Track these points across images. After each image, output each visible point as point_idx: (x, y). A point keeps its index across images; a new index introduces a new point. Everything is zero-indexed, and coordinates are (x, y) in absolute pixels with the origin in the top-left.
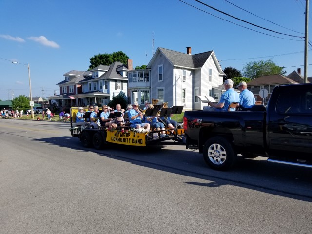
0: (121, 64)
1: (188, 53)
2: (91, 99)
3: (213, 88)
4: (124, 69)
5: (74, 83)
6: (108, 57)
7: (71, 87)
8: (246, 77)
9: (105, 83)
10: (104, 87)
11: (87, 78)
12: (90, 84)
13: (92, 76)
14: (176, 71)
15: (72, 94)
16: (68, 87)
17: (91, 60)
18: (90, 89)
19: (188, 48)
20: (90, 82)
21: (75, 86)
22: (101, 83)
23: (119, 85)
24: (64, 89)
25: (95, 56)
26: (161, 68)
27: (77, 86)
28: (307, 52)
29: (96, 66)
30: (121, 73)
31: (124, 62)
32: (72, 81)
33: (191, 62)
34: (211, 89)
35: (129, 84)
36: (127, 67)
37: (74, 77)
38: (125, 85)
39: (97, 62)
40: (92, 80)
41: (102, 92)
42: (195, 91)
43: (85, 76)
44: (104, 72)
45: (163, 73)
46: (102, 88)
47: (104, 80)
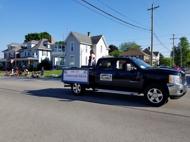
0: (47, 40)
1: (88, 35)
2: (26, 62)
3: (103, 57)
4: (49, 43)
5: (14, 51)
6: (38, 35)
7: (12, 54)
8: (121, 51)
9: (35, 52)
10: (35, 54)
11: (23, 48)
13: (27, 47)
14: (81, 46)
15: (12, 58)
16: (10, 53)
17: (25, 36)
18: (26, 55)
19: (89, 33)
21: (15, 53)
22: (33, 52)
23: (45, 53)
24: (7, 54)
25: (29, 35)
26: (72, 44)
27: (16, 53)
28: (153, 38)
29: (29, 40)
30: (46, 45)
31: (48, 39)
32: (13, 50)
33: (90, 41)
35: (52, 52)
36: (50, 42)
37: (14, 47)
38: (49, 53)
39: (30, 38)
40: (27, 49)
41: (34, 57)
43: (22, 47)
44: (35, 45)
45: (73, 47)
46: (33, 54)
47: (35, 49)
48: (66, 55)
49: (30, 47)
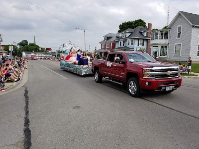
6: (132, 24)
7: (108, 44)
9: (131, 41)
20: (120, 41)
22: (128, 41)
23: (141, 42)
24: (103, 45)
37: (110, 38)
38: (145, 42)
40: (122, 39)
43: (117, 37)
44: (130, 34)
46: (128, 44)
48: (169, 43)
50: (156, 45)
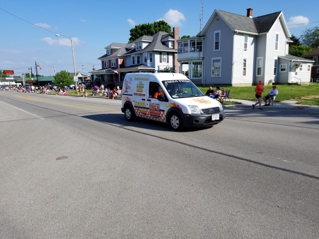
0: (167, 34)
1: (248, 15)
3: (279, 58)
4: (170, 39)
5: (116, 56)
9: (149, 56)
10: (148, 60)
11: (130, 51)
12: (133, 57)
13: (135, 49)
14: (236, 37)
15: (114, 68)
16: (110, 61)
17: (131, 31)
18: (134, 63)
19: (249, 10)
20: (133, 55)
21: (117, 60)
23: (164, 58)
24: (105, 63)
26: (217, 35)
32: (114, 54)
33: (253, 26)
34: (277, 58)
36: (173, 37)
37: (116, 50)
38: (171, 57)
40: (135, 53)
41: (146, 66)
42: (257, 61)
43: (127, 49)
45: (220, 41)
46: (146, 61)
47: (148, 52)
48: (203, 58)
49: (140, 47)
50: (186, 62)
